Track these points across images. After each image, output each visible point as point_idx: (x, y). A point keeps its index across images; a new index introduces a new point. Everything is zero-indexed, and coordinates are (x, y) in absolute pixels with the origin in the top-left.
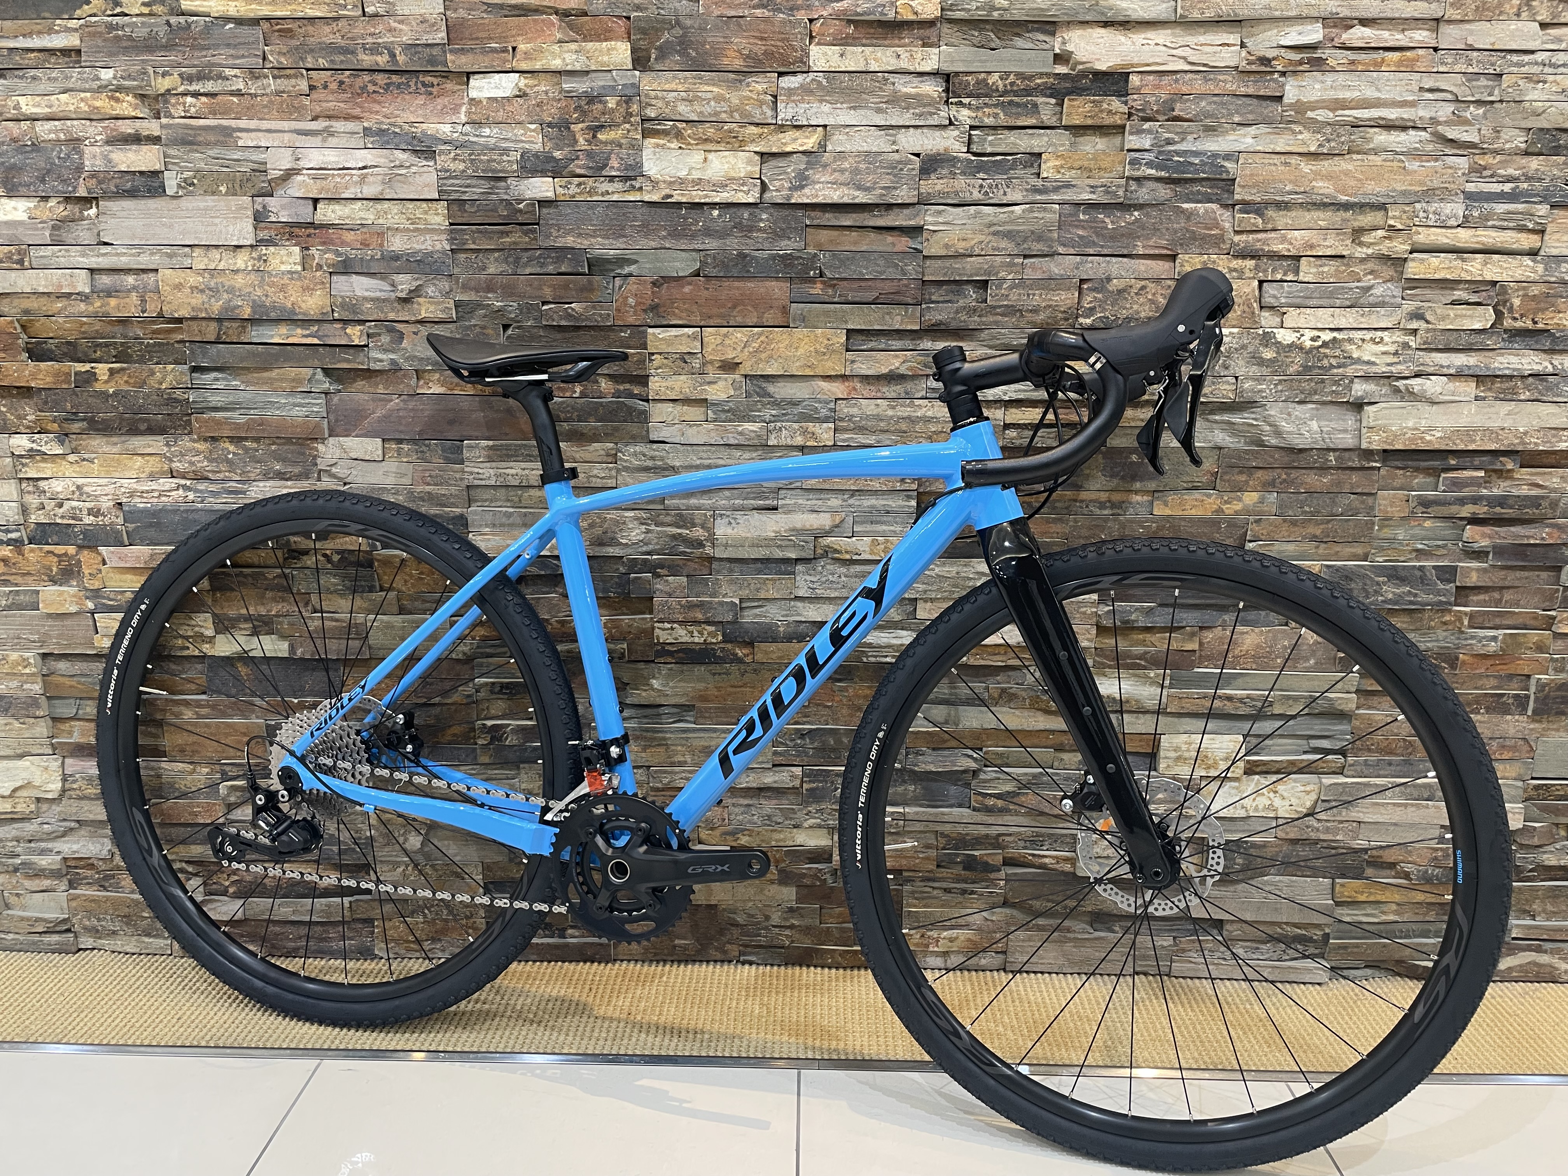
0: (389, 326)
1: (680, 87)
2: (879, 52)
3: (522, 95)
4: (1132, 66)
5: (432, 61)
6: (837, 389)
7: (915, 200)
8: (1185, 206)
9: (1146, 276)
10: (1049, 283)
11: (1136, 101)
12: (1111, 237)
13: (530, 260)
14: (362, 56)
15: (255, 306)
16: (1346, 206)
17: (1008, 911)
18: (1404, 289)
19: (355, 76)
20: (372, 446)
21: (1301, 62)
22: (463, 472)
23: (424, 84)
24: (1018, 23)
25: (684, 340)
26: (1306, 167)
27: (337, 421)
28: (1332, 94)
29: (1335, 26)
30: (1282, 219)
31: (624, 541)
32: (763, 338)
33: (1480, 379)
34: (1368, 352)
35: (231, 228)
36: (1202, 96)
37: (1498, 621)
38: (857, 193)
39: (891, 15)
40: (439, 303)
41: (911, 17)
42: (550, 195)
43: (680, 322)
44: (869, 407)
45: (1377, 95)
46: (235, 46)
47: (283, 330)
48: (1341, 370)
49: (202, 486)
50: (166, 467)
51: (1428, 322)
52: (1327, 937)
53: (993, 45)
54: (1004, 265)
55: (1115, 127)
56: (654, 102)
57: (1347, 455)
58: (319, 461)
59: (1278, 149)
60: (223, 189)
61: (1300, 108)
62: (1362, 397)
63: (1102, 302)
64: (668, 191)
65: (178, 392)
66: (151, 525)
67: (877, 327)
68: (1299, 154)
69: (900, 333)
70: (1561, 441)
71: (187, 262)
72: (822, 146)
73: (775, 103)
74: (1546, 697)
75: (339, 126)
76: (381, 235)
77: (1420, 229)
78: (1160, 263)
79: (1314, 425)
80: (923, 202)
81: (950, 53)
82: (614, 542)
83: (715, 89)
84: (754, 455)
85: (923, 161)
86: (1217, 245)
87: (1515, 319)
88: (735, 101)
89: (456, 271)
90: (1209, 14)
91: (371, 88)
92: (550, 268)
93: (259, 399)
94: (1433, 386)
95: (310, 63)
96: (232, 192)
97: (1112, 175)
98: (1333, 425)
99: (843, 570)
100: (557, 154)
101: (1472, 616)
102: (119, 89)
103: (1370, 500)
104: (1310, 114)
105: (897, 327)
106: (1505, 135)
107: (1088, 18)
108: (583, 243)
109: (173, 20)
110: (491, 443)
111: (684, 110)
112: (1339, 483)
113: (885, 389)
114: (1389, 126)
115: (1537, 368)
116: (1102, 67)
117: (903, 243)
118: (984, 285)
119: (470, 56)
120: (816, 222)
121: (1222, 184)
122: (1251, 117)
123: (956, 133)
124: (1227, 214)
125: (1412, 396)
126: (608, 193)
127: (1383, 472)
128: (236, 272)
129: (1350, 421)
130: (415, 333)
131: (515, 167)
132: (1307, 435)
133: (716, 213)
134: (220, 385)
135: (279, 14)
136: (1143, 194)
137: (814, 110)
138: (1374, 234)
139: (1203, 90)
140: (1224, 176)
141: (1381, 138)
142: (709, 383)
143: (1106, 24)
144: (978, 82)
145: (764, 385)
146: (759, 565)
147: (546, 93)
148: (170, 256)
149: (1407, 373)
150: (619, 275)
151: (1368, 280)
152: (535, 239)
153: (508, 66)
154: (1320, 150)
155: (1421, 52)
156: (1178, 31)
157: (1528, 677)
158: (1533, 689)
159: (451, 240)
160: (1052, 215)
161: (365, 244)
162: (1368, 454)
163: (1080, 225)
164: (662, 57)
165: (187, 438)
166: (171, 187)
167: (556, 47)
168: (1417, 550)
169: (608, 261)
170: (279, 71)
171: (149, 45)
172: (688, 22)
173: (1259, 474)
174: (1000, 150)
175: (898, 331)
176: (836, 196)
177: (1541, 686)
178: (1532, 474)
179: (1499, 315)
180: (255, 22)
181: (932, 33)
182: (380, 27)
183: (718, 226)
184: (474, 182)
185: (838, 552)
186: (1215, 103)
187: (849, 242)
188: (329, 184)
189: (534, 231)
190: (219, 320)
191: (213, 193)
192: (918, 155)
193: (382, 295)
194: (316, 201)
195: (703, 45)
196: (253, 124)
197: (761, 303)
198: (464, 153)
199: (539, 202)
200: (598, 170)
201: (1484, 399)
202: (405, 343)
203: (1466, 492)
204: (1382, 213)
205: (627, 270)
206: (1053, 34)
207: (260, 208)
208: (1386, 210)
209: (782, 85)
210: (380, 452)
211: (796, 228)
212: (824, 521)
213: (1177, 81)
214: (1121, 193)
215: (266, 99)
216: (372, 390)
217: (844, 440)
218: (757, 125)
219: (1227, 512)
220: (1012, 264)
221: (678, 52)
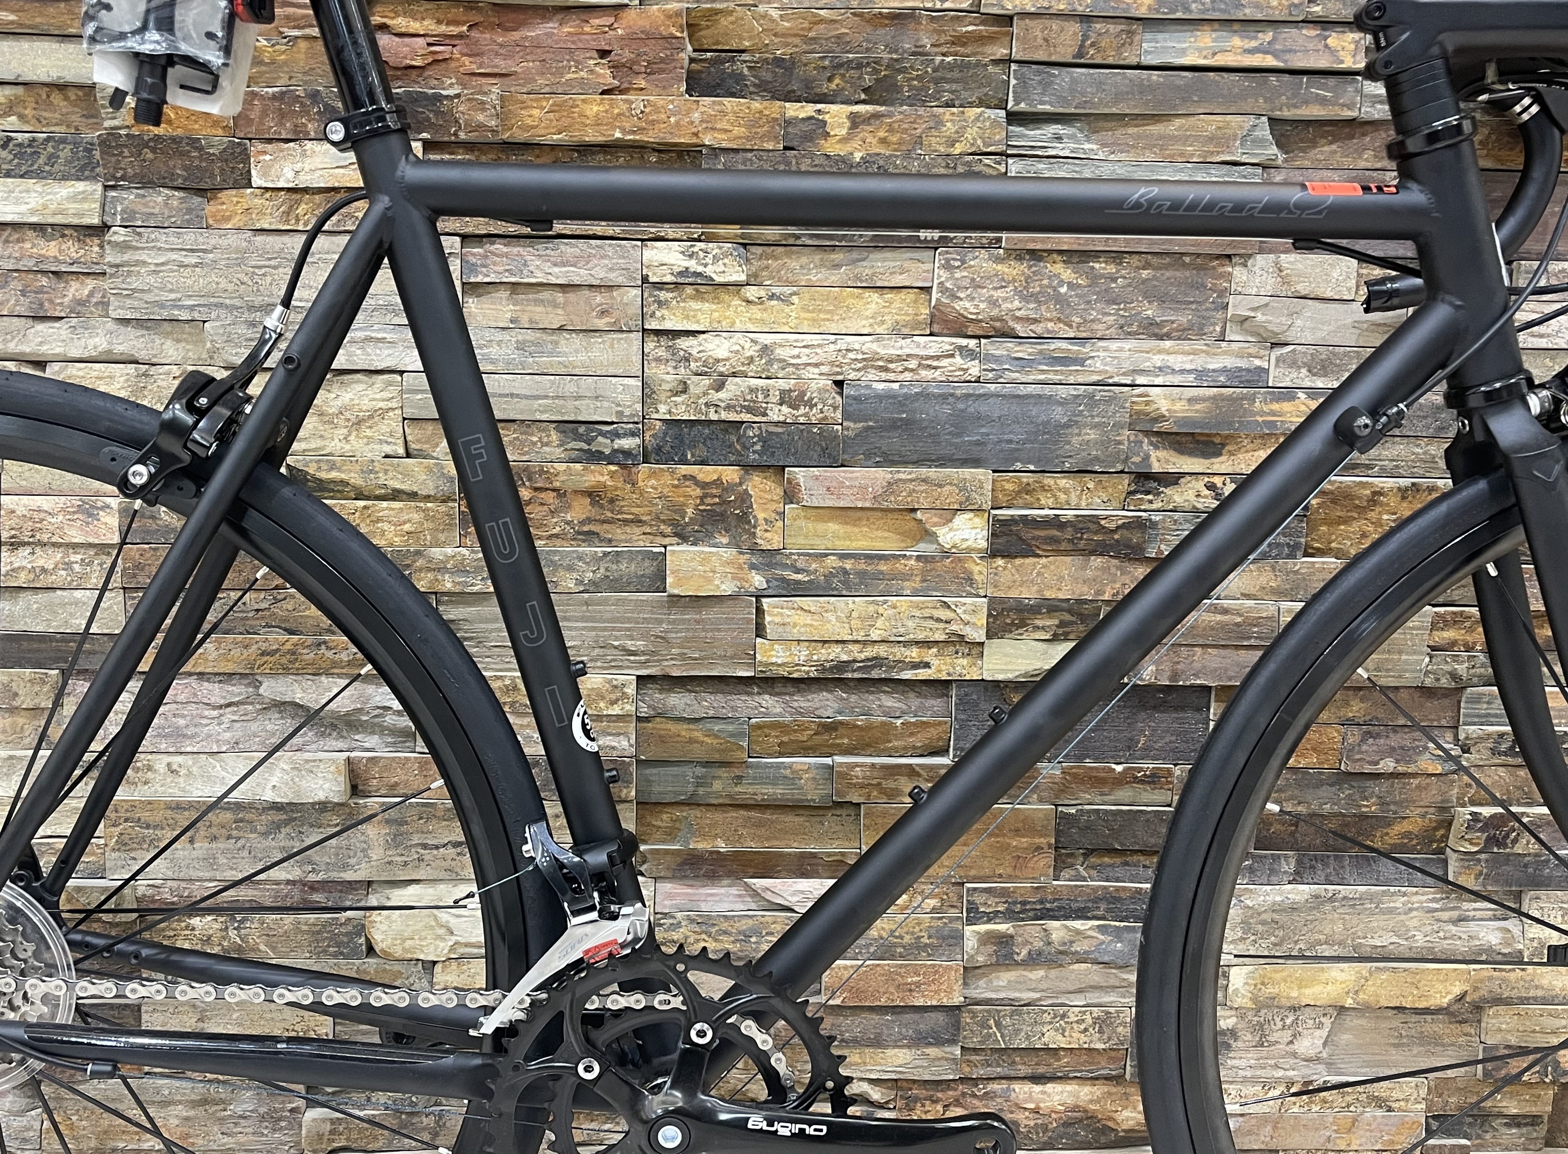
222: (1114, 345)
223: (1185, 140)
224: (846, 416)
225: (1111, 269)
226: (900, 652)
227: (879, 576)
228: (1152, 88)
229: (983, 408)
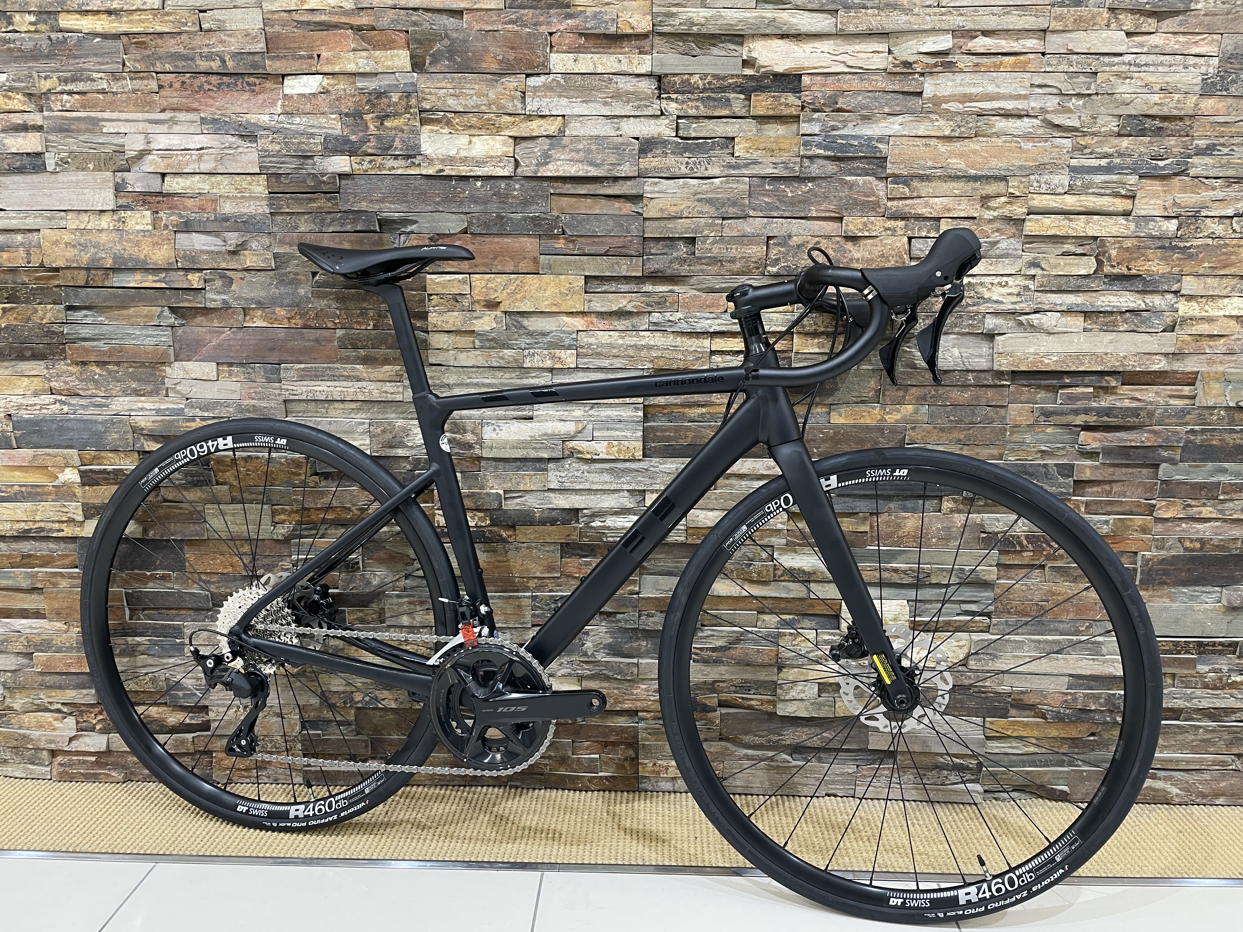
0: (222, 273)
1: (449, 85)
2: (605, 58)
3: (326, 92)
4: (803, 69)
5: (254, 66)
6: (578, 323)
7: (636, 174)
8: (848, 178)
9: (819, 233)
10: (743, 239)
11: (807, 96)
12: (791, 203)
13: (333, 221)
14: (199, 62)
15: (115, 258)
16: (975, 178)
17: (723, 743)
18: (1024, 244)
19: (194, 78)
20: (209, 369)
21: (936, 65)
22: (281, 389)
23: (248, 84)
24: (713, 36)
25: (456, 284)
26: (942, 147)
27: (181, 349)
28: (960, 90)
29: (963, 37)
30: (924, 188)
31: (410, 444)
32: (518, 282)
33: (1087, 314)
34: (996, 294)
35: (97, 197)
36: (858, 92)
37: (1109, 509)
38: (589, 168)
39: (613, 30)
40: (261, 255)
41: (630, 31)
42: (347, 169)
43: (453, 270)
44: (604, 338)
45: (997, 90)
46: (101, 55)
47: (138, 276)
48: (975, 308)
49: (74, 401)
50: (47, 386)
51: (1043, 269)
52: (980, 765)
53: (695, 53)
54: (707, 225)
55: (792, 117)
56: (428, 97)
57: (982, 375)
58: (166, 380)
59: (920, 134)
60: (91, 166)
61: (937, 101)
62: (993, 329)
63: (786, 254)
64: (440, 167)
65: (55, 326)
66: (34, 432)
67: (608, 274)
68: (938, 137)
69: (627, 279)
70: (1154, 363)
71: (63, 223)
72: (562, 132)
73: (524, 98)
74: (1151, 569)
75: (182, 116)
76: (215, 201)
77: (1035, 196)
78: (830, 223)
79: (956, 352)
80: (642, 175)
81: (660, 60)
82: (401, 445)
83: (476, 87)
84: (513, 375)
85: (641, 143)
86: (874, 209)
87: (1113, 266)
88: (492, 95)
89: (275, 229)
90: (862, 28)
91: (207, 87)
92: (349, 228)
93: (118, 331)
94: (1048, 320)
95: (159, 67)
96: (97, 168)
97: (791, 154)
98: (971, 351)
99: (586, 467)
100: (353, 138)
101: (1087, 504)
102: (11, 89)
103: (1002, 411)
104: (944, 106)
105: (624, 274)
106: (1100, 121)
107: (768, 31)
108: (376, 207)
109: (53, 36)
110: (303, 366)
111: (452, 103)
112: (977, 398)
113: (616, 323)
114: (1007, 115)
115: (1132, 305)
116: (780, 69)
117: (628, 208)
118: (692, 241)
119: (284, 61)
120: (558, 191)
121: (876, 161)
122: (898, 108)
123: (667, 121)
124: (881, 185)
125: (1033, 328)
126: (393, 168)
127: (1012, 389)
128: (100, 231)
129: (984, 348)
130: (242, 279)
131: (320, 148)
132: (950, 359)
133: (479, 184)
134: (89, 320)
135: (135, 30)
136: (815, 169)
137: (555, 103)
138: (998, 200)
139: (859, 87)
140: (878, 155)
141: (1001, 124)
142: (476, 318)
143: (783, 36)
144: (683, 82)
145: (520, 319)
146: (518, 464)
147: (345, 90)
148: (50, 219)
149: (1027, 310)
150: (404, 233)
151: (995, 237)
152: (336, 204)
153: (314, 69)
154: (953, 134)
155: (1031, 56)
156: (839, 41)
157: (1136, 553)
158: (1139, 563)
159: (270, 205)
160: (743, 186)
161: (202, 209)
162: (999, 374)
163: (767, 194)
164: (434, 62)
165: (62, 363)
166: (50, 165)
167: (351, 54)
168: (1042, 451)
169: (393, 222)
170: (135, 74)
171: (35, 55)
172: (455, 35)
173: (913, 390)
174: (701, 135)
175: (625, 277)
176: (573, 170)
177: (1146, 561)
178: (1132, 390)
179: (1100, 263)
180: (117, 36)
181: (646, 43)
182: (214, 40)
183: (481, 194)
184: (287, 159)
185: (580, 452)
186: (869, 97)
187: (585, 207)
188: (174, 161)
189: (336, 198)
190: (88, 269)
191: (83, 169)
192: (637, 139)
193: (216, 249)
194: (163, 175)
195: (466, 53)
196: (115, 115)
197: (517, 255)
198: (279, 137)
199: (339, 175)
200: (385, 150)
201: (1091, 330)
202: (234, 287)
203: (1079, 404)
204: (1004, 183)
205: (409, 228)
206: (742, 44)
207: (119, 181)
208: (1007, 181)
209: (528, 83)
210: (215, 373)
211: (542, 196)
212: (570, 428)
213: (839, 80)
214: (797, 168)
215: (124, 96)
216: (208, 324)
217: (585, 364)
218: (511, 115)
219: (889, 421)
220: (713, 225)
221: (447, 58)
222: (121, 399)
223: (137, 316)
224: (14, 428)
225: (116, 368)
226: (49, 525)
227: (38, 494)
228: (119, 296)
229: (70, 425)
